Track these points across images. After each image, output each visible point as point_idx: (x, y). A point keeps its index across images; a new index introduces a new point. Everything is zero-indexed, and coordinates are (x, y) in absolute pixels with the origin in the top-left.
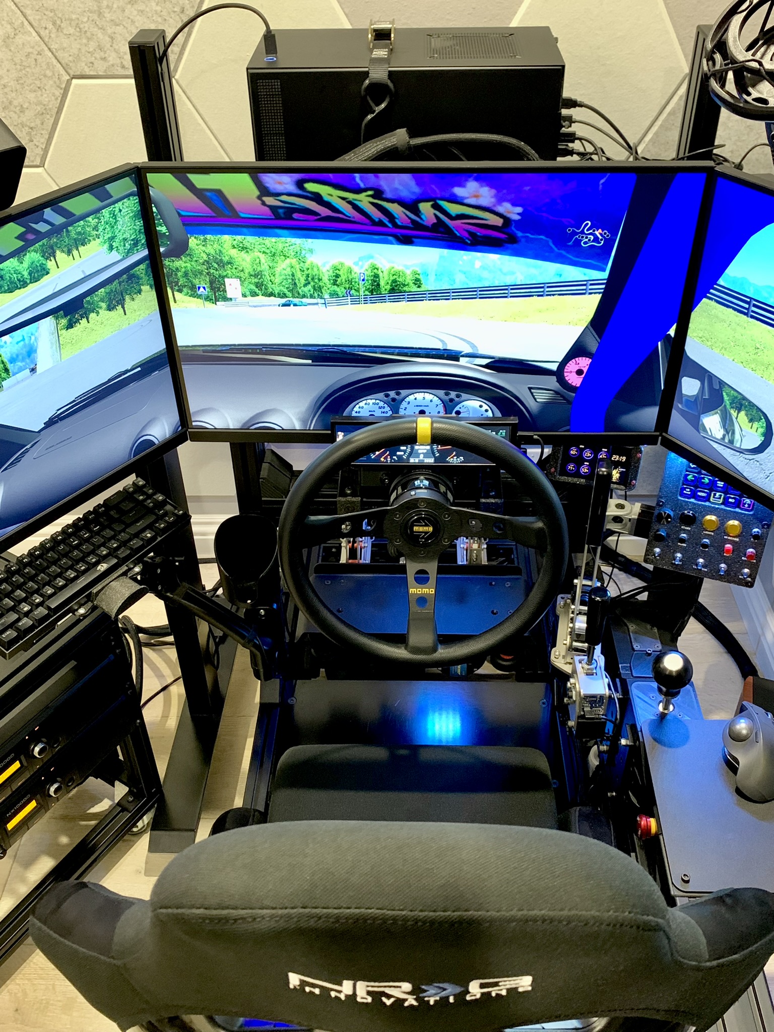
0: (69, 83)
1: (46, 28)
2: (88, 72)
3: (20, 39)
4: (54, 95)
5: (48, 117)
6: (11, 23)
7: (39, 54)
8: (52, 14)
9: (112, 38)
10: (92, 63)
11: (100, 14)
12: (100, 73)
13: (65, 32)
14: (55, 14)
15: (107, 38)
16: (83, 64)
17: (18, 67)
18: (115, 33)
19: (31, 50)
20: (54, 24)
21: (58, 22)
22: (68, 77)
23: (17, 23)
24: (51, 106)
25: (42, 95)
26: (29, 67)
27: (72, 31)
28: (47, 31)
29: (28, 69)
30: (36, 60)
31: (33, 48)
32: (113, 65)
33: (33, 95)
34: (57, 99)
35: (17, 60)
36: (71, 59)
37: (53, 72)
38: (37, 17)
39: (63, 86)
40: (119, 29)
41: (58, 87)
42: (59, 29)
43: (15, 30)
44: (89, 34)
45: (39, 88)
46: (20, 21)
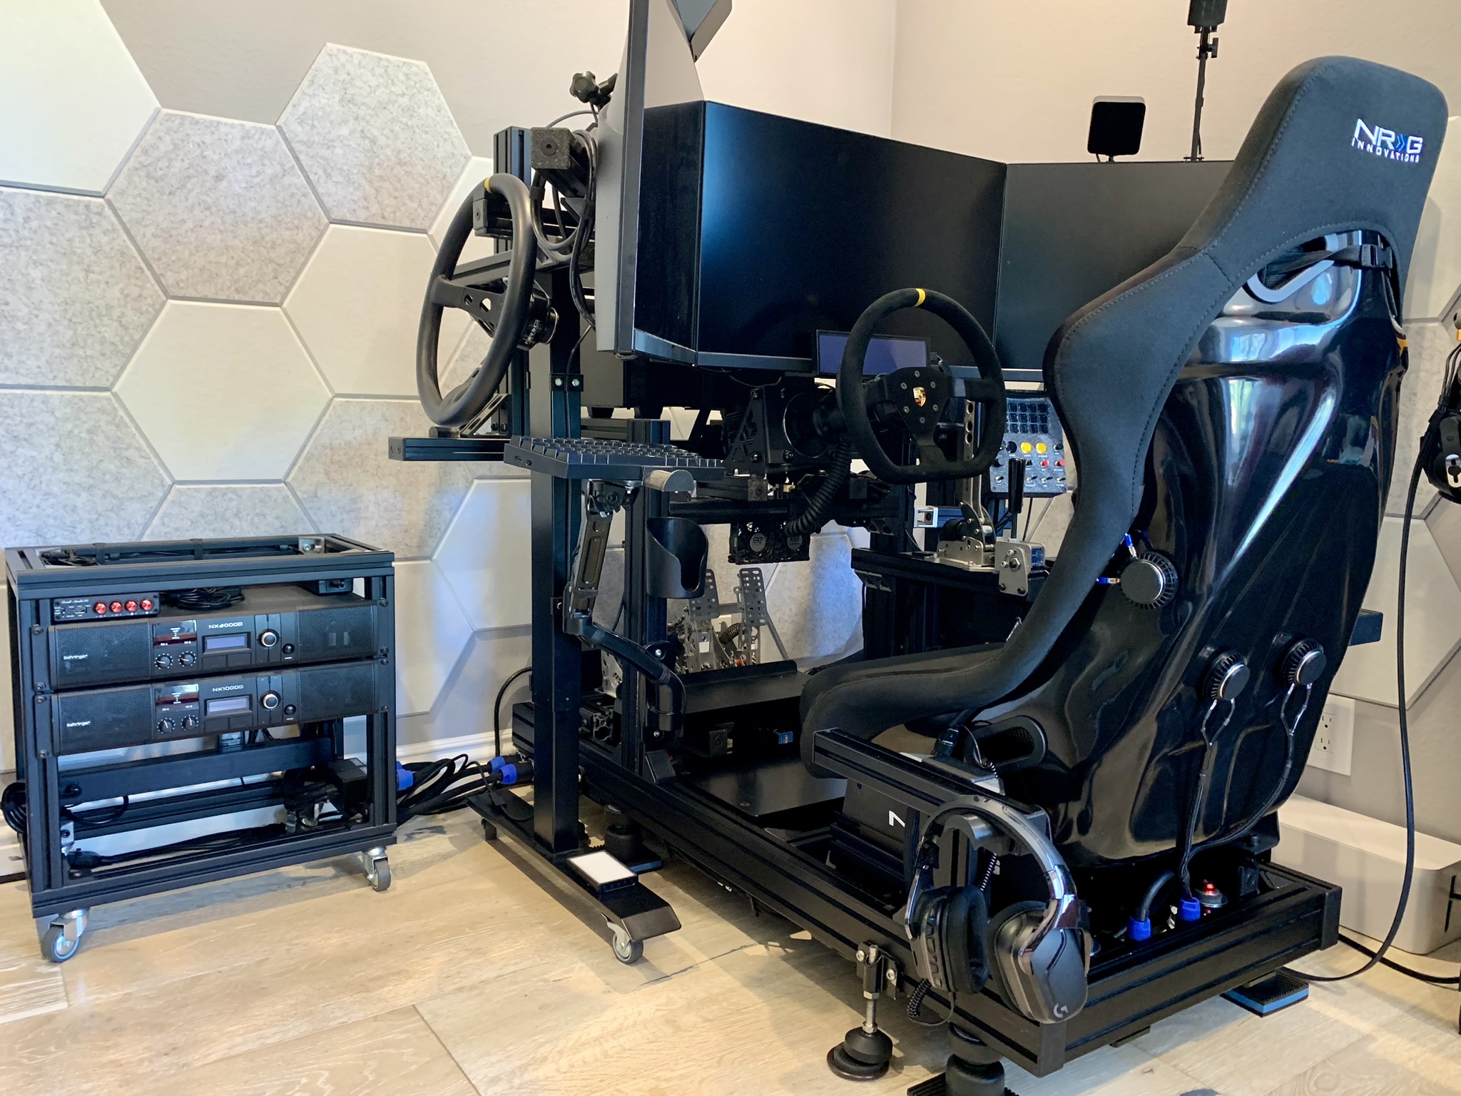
0: (326, 227)
1: (316, 174)
2: (349, 217)
3: (286, 181)
4: (310, 235)
5: (300, 255)
6: (282, 165)
7: (304, 195)
8: (324, 163)
9: (377, 191)
10: (354, 210)
11: (370, 169)
12: (361, 221)
13: (334, 179)
14: (328, 163)
15: (373, 191)
16: (346, 210)
17: (280, 205)
18: (381, 187)
19: (296, 191)
20: (325, 171)
21: (329, 170)
22: (327, 221)
23: (287, 166)
24: (304, 245)
25: (297, 234)
26: (291, 206)
27: (341, 179)
28: (316, 177)
29: (289, 208)
30: (299, 201)
31: (298, 189)
32: (374, 215)
33: (288, 233)
34: (312, 239)
35: (280, 198)
36: (335, 204)
37: (314, 214)
38: (310, 163)
39: (322, 228)
40: (386, 184)
41: (316, 228)
42: (328, 176)
43: (285, 171)
44: (356, 185)
45: (296, 227)
46: (291, 164)
